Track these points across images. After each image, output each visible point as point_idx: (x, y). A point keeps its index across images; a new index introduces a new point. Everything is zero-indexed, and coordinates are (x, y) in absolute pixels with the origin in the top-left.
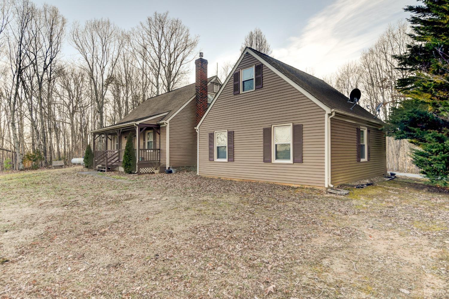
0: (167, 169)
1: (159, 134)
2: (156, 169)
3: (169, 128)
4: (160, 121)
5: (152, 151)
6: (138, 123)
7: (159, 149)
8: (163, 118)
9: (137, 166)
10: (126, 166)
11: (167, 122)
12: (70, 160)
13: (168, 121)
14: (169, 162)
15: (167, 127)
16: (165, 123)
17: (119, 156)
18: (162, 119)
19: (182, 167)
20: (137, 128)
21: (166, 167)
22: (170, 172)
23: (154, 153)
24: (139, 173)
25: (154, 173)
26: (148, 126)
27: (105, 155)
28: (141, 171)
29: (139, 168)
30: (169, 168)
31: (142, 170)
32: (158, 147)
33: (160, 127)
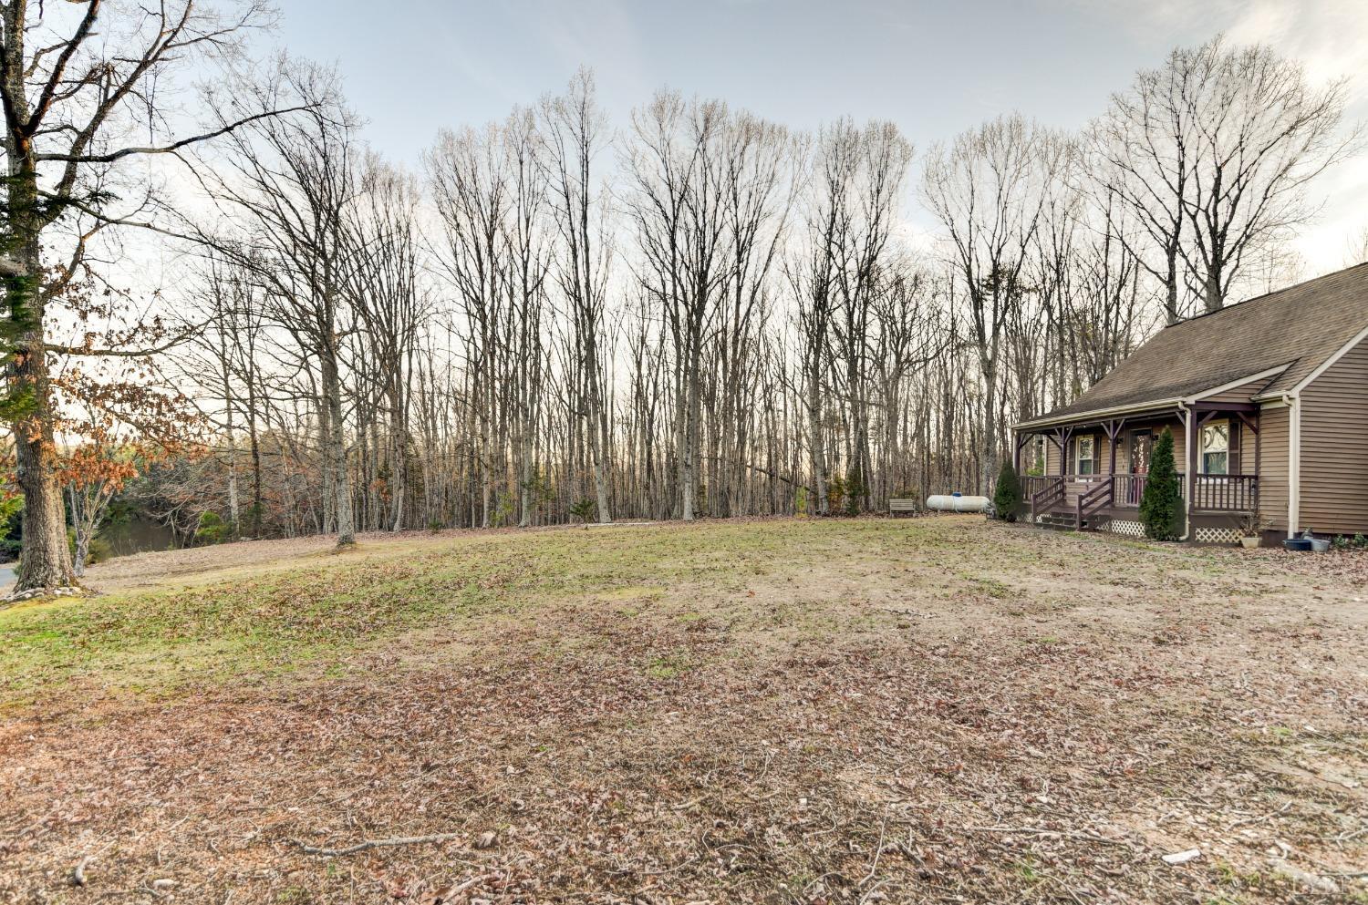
0: (1291, 536)
1: (1256, 431)
2: (1250, 535)
3: (1299, 414)
4: (1262, 391)
5: (1225, 481)
6: (1191, 400)
7: (1256, 477)
8: (1272, 383)
9: (1187, 522)
10: (1151, 518)
11: (1292, 396)
12: (924, 501)
13: (1295, 393)
14: (1297, 515)
15: (1292, 410)
16: (1285, 398)
17: (1112, 492)
18: (1267, 388)
19: (1345, 536)
20: (1188, 415)
21: (1286, 532)
22: (1307, 547)
23: (1232, 488)
24: (1192, 542)
25: (1240, 545)
26: (1222, 408)
27: (1059, 487)
28: (1198, 537)
29: (1192, 528)
30: (1299, 535)
31: (1203, 534)
32: (1248, 468)
33: (1259, 410)
